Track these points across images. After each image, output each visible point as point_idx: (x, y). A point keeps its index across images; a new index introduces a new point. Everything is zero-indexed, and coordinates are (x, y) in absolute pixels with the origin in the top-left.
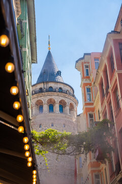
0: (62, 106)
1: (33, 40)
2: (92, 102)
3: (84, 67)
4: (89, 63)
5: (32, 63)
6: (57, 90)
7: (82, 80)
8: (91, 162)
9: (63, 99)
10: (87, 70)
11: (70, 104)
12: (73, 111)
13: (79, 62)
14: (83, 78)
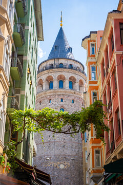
0: (72, 82)
1: (39, 17)
2: (96, 80)
3: (90, 45)
4: (95, 41)
5: (38, 40)
6: (67, 66)
7: (87, 59)
8: (92, 139)
9: (73, 75)
10: (93, 49)
11: (80, 80)
12: (82, 88)
13: (85, 40)
14: (89, 56)
